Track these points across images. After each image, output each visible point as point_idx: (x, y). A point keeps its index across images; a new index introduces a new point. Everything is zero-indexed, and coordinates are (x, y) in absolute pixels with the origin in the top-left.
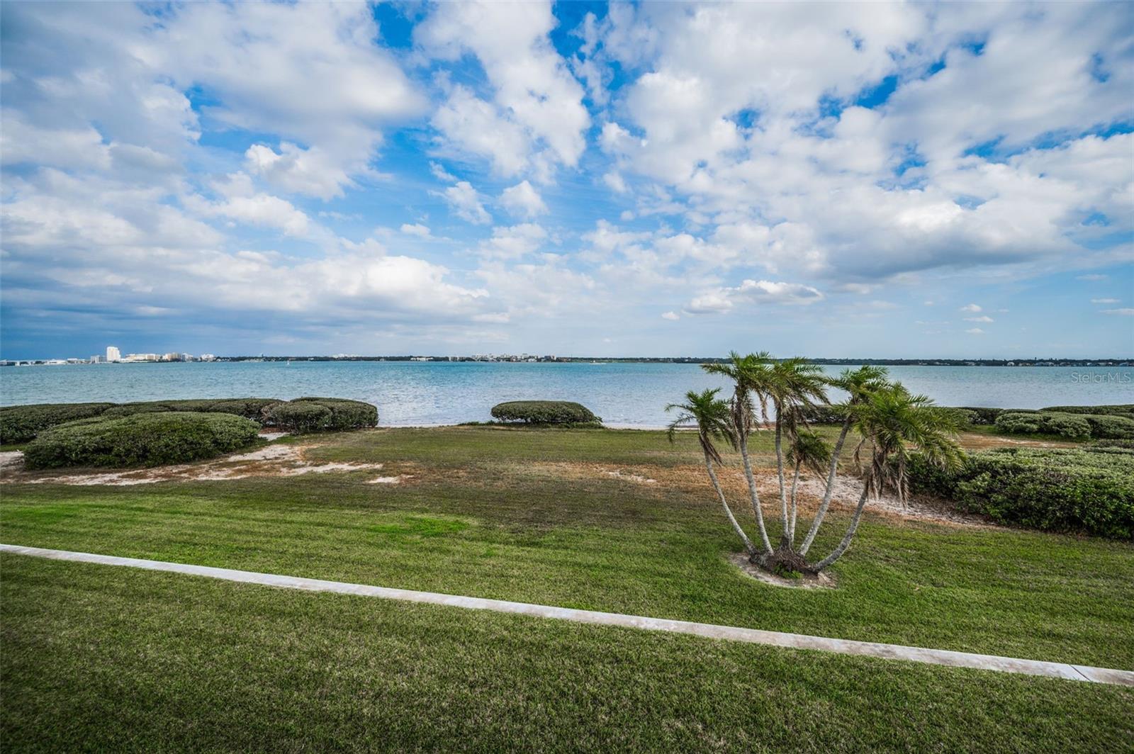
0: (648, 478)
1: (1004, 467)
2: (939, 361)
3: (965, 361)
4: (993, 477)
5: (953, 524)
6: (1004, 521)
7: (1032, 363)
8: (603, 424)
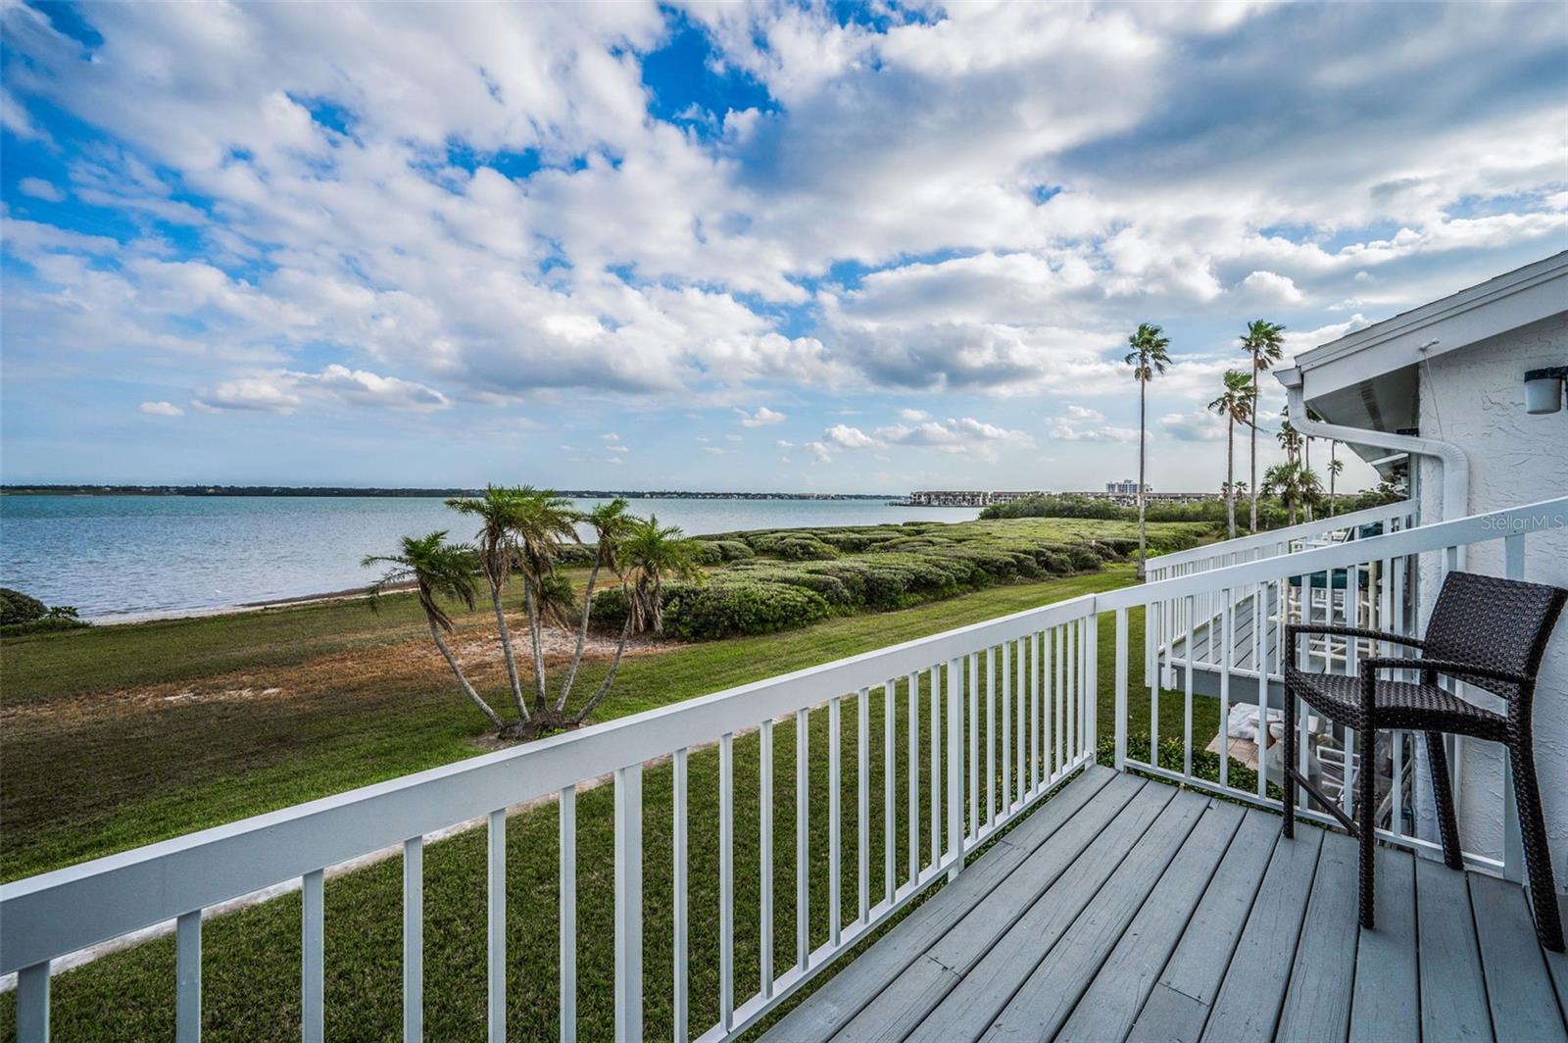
0: (265, 688)
1: (687, 591)
2: (588, 492)
3: (611, 492)
4: (681, 601)
5: (659, 650)
6: (693, 638)
7: (662, 495)
8: (80, 620)
